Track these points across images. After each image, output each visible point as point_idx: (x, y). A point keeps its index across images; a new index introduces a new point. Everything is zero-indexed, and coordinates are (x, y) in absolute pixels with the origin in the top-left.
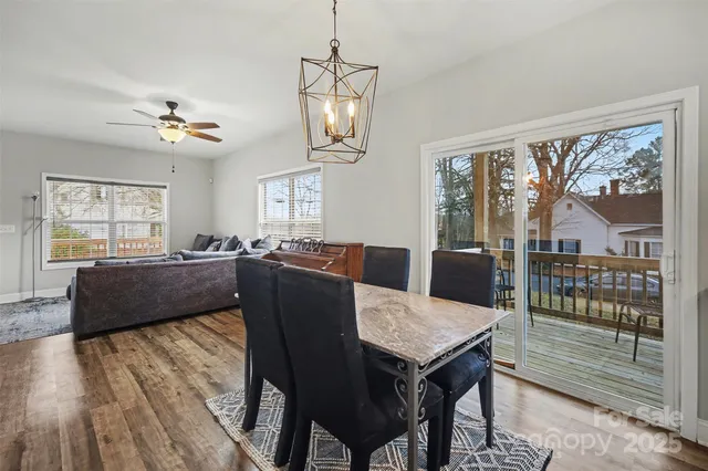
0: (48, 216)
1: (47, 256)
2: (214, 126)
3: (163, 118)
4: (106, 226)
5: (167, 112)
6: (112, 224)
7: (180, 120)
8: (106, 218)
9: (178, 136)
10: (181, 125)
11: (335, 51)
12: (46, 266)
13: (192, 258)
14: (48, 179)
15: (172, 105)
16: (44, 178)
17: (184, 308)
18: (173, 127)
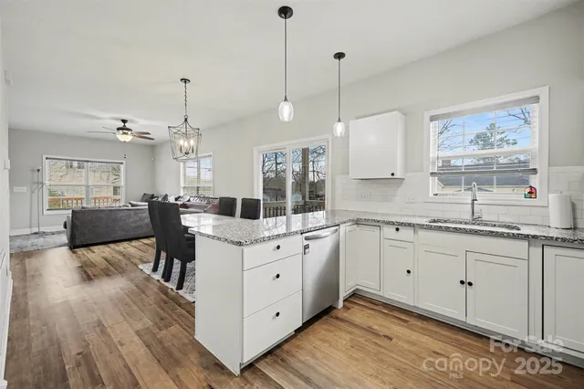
0: (47, 182)
1: (46, 206)
2: (148, 133)
3: (118, 129)
4: (84, 188)
5: (121, 125)
6: (87, 187)
7: (128, 129)
8: (83, 183)
9: (128, 138)
10: (129, 132)
11: (186, 120)
12: (45, 212)
13: (137, 206)
14: (47, 158)
15: (124, 121)
16: (44, 158)
17: (132, 234)
18: (124, 133)
